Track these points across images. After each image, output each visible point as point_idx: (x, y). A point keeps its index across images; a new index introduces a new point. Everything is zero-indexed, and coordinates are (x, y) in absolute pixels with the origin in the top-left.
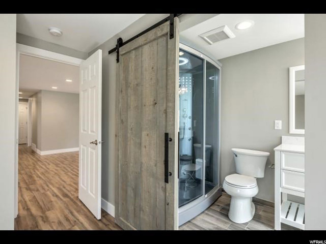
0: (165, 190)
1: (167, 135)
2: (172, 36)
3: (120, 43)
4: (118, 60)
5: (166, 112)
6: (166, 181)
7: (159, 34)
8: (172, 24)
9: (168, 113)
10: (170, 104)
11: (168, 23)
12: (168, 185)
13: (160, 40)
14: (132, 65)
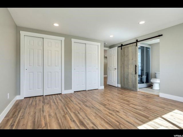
0: (135, 77)
1: (136, 65)
2: (137, 46)
3: (122, 45)
4: (121, 49)
5: (135, 61)
6: (136, 74)
7: (134, 45)
8: (137, 44)
9: (136, 61)
10: (136, 59)
11: (136, 43)
12: (136, 75)
13: (134, 46)
14: (126, 51)
